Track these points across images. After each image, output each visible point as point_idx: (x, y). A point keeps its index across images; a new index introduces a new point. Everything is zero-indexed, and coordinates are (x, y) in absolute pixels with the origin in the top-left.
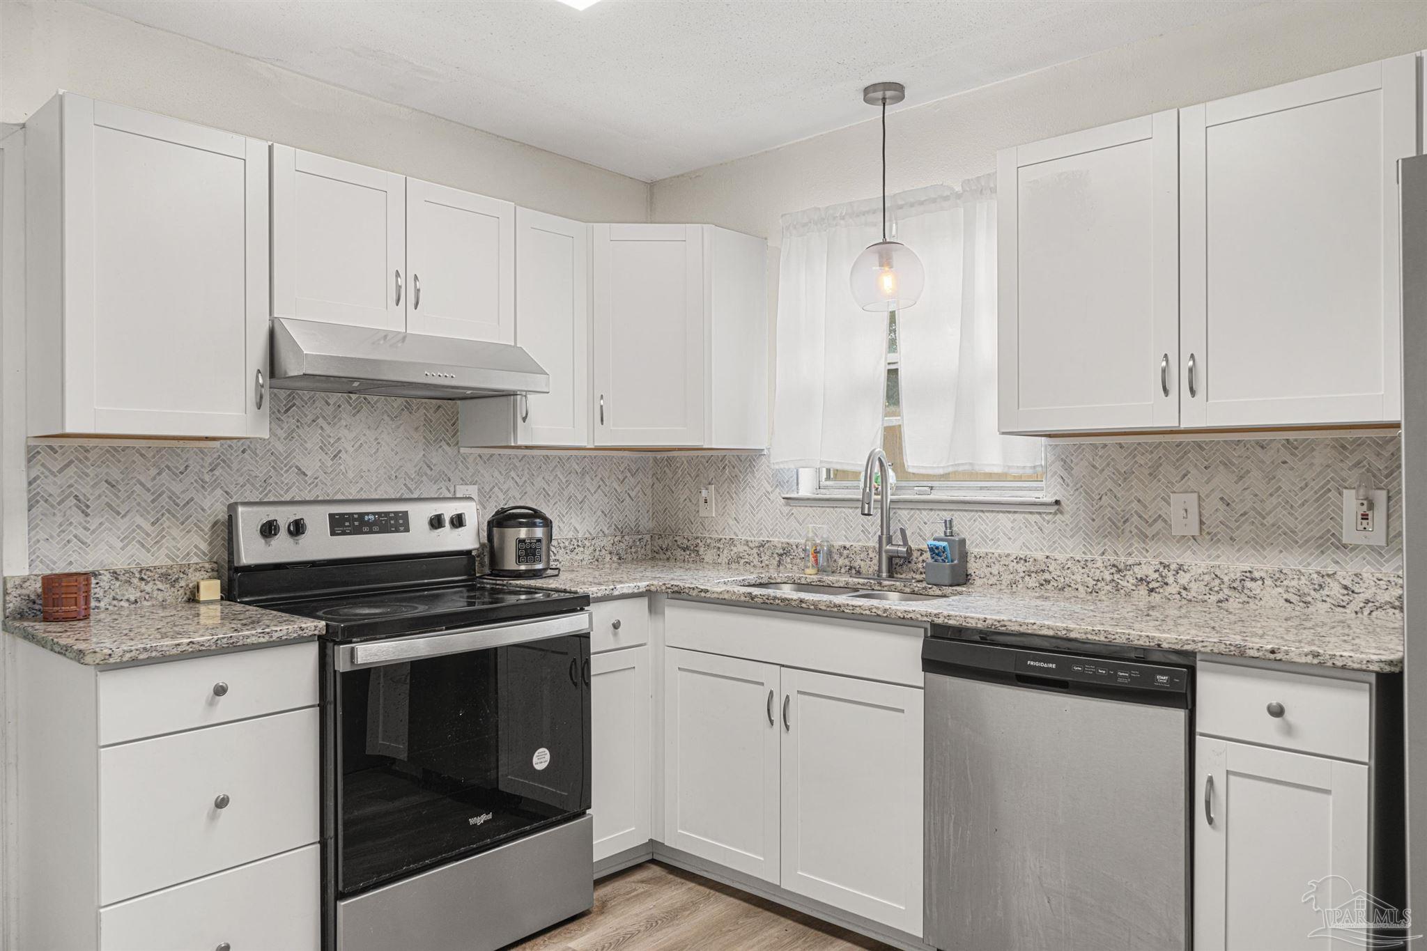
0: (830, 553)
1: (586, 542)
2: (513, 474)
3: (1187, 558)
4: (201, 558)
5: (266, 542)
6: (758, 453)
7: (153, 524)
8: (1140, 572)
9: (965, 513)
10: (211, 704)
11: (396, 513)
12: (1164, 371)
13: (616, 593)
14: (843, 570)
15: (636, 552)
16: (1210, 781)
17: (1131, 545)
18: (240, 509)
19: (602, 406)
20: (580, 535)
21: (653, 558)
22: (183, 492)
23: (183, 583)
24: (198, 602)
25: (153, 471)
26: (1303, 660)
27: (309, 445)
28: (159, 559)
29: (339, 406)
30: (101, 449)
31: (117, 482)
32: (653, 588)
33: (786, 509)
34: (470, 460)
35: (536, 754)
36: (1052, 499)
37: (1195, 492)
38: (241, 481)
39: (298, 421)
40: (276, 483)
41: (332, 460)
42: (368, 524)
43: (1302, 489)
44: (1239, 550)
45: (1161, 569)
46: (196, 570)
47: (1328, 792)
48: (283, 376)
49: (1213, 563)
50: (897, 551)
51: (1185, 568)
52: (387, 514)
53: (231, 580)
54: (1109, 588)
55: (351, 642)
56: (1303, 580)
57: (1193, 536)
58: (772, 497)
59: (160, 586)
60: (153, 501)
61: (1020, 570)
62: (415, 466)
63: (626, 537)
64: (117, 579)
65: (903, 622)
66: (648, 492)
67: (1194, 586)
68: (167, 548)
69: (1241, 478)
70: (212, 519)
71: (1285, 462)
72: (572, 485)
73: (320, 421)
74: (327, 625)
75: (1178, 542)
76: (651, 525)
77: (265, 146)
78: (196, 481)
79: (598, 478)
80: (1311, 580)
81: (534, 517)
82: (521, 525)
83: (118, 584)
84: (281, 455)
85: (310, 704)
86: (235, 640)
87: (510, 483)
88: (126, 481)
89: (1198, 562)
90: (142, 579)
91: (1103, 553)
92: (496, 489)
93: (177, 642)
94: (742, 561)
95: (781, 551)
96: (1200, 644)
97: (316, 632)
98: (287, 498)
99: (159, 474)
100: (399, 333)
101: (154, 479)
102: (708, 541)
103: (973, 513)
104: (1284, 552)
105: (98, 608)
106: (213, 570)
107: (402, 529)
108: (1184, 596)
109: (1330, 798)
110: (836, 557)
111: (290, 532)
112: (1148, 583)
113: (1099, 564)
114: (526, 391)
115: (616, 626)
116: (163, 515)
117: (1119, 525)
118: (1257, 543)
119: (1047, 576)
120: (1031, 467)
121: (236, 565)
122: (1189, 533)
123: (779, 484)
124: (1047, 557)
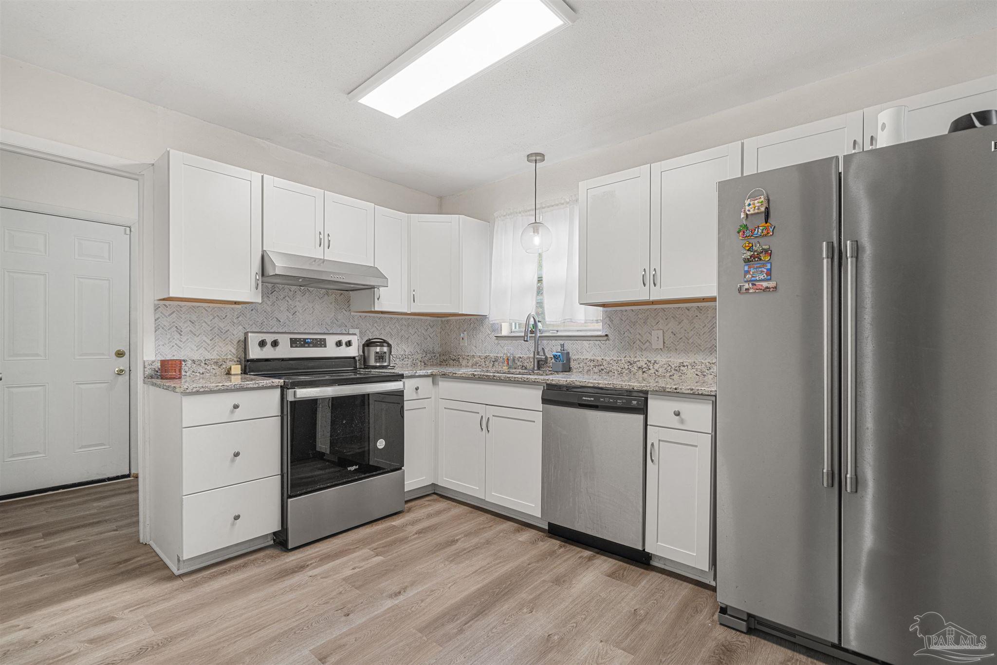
0: (514, 360)
1: (409, 356)
2: (375, 325)
3: (658, 358)
4: (232, 356)
5: (261, 349)
6: (484, 317)
7: (211, 340)
8: (639, 364)
9: (570, 341)
10: (232, 412)
11: (321, 339)
12: (643, 276)
13: (417, 374)
14: (519, 368)
15: (432, 362)
16: (652, 445)
17: (636, 353)
18: (249, 334)
19: (414, 295)
20: (407, 353)
21: (440, 365)
22: (224, 327)
23: (224, 366)
24: (231, 374)
25: (211, 317)
26: (687, 392)
27: (282, 309)
28: (214, 356)
29: (296, 292)
30: (188, 307)
31: (195, 321)
32: (434, 373)
33: (496, 342)
34: (356, 317)
35: (379, 441)
36: (604, 334)
37: (661, 329)
38: (251, 323)
39: (277, 298)
40: (267, 325)
41: (292, 315)
42: (307, 343)
43: (704, 327)
44: (679, 354)
45: (648, 363)
46: (230, 361)
47: (696, 446)
48: (267, 275)
49: (668, 360)
50: (541, 358)
51: (657, 362)
52: (316, 339)
53: (245, 366)
54: (627, 371)
55: (294, 388)
56: (703, 366)
57: (661, 349)
58: (491, 336)
59: (214, 367)
60: (211, 330)
61: (592, 365)
62: (331, 319)
63: (428, 355)
64: (194, 363)
65: (535, 383)
66: (439, 335)
67: (660, 370)
68: (217, 351)
69: (680, 323)
70: (237, 339)
71: (697, 316)
72: (403, 331)
73: (287, 298)
74: (284, 381)
75: (655, 351)
76: (440, 350)
77: (260, 175)
78: (230, 322)
79: (415, 328)
80: (706, 366)
81: (383, 343)
82: (377, 346)
83: (195, 365)
84: (269, 312)
85: (277, 415)
86: (243, 385)
87: (374, 329)
88: (199, 321)
89: (662, 359)
90: (206, 364)
91: (625, 357)
92: (368, 331)
93: (217, 385)
94: (478, 365)
95: (494, 360)
96: (649, 387)
97: (279, 384)
98: (272, 331)
99: (214, 318)
100: (321, 259)
101: (211, 320)
102: (464, 356)
103: (573, 341)
104: (696, 355)
105: (186, 375)
106: (238, 361)
107: (323, 346)
108: (657, 374)
109: (697, 448)
110: (516, 362)
111: (272, 345)
112: (643, 369)
113: (623, 361)
114: (379, 286)
115: (417, 389)
116: (215, 336)
117: (632, 344)
118: (686, 351)
119: (602, 367)
120: (595, 320)
121: (248, 359)
122: (659, 347)
123: (494, 331)
124: (603, 359)
